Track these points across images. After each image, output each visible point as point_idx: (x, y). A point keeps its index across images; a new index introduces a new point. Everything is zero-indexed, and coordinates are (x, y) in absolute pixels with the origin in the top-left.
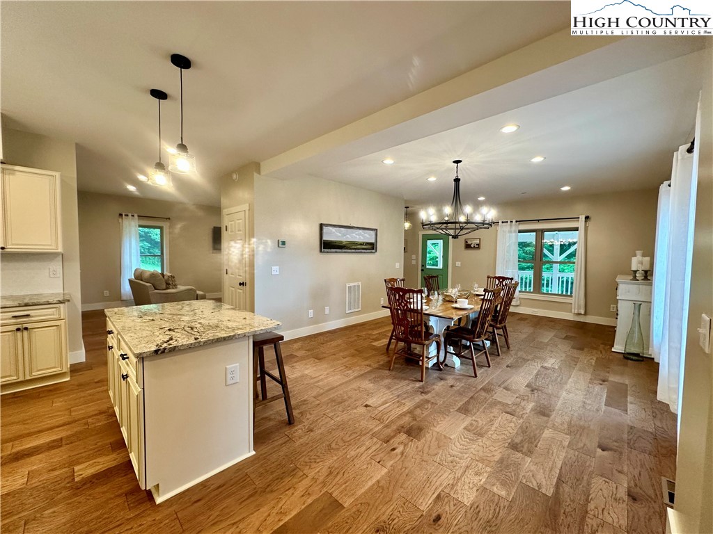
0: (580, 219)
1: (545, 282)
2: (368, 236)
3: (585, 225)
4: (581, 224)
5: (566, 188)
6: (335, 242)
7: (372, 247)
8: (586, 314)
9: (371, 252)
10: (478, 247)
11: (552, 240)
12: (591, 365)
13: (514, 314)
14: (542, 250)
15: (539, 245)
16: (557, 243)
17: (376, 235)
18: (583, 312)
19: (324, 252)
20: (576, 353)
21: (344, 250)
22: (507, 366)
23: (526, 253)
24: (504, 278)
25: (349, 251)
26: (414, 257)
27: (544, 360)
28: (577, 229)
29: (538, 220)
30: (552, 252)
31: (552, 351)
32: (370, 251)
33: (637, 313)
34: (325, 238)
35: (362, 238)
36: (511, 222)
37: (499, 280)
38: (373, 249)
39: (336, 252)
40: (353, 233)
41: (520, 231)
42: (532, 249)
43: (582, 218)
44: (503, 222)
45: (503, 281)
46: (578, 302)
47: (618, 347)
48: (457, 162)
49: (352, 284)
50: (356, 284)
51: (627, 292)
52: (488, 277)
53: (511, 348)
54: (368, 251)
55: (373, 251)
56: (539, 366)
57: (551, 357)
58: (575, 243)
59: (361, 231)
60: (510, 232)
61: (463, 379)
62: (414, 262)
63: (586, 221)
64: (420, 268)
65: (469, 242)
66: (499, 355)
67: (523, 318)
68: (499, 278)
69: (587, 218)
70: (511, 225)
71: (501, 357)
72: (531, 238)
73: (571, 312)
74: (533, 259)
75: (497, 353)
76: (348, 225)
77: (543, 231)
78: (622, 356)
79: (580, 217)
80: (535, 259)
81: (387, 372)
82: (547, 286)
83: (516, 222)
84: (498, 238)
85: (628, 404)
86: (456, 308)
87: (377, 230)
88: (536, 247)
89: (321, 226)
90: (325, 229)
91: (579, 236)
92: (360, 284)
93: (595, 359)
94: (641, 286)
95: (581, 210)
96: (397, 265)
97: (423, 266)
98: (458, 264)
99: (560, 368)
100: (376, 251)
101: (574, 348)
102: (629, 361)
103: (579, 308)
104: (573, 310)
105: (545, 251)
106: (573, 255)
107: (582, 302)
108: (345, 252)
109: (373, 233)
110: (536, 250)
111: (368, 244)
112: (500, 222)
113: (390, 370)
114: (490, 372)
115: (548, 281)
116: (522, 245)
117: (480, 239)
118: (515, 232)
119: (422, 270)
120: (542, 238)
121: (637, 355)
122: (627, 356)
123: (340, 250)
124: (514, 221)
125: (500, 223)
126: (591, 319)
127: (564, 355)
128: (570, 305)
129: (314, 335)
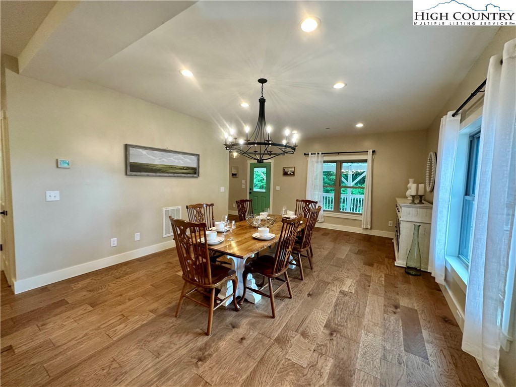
0: (369, 153)
1: (342, 200)
2: (188, 160)
3: (372, 157)
4: (369, 157)
5: (360, 125)
6: (147, 165)
7: (194, 172)
8: (371, 228)
9: (193, 177)
10: (293, 174)
11: (347, 171)
12: (382, 285)
13: (319, 229)
14: (340, 178)
15: (339, 173)
16: (350, 173)
17: (198, 160)
18: (369, 227)
19: (131, 175)
20: (367, 270)
21: (158, 174)
22: (309, 295)
23: (330, 180)
24: (310, 202)
25: (166, 174)
26: (243, 182)
27: (341, 281)
28: (366, 161)
29: (338, 153)
30: (347, 179)
31: (348, 270)
32: (191, 175)
33: (416, 233)
34: (133, 160)
35: (182, 163)
36: (318, 154)
37: (306, 203)
38: (196, 174)
39: (148, 176)
40: (170, 156)
41: (325, 162)
42: (334, 177)
43: (370, 152)
44: (312, 154)
45: (309, 204)
46: (366, 219)
47: (400, 262)
48: (263, 81)
49: (169, 208)
50: (175, 208)
51: (408, 214)
52: (297, 201)
53: (315, 269)
54: (189, 175)
55: (195, 175)
56: (338, 291)
57: (348, 277)
58: (364, 172)
59: (180, 156)
60: (317, 162)
61: (258, 322)
62: (243, 186)
63: (373, 155)
64: (248, 191)
65: (286, 170)
66: (302, 279)
67: (326, 233)
68: (306, 201)
69: (374, 152)
70: (318, 157)
71: (304, 281)
72: (332, 167)
73: (361, 227)
74: (335, 185)
75: (300, 277)
76: (165, 148)
77: (342, 162)
78: (403, 271)
79: (369, 151)
80: (335, 184)
81: (174, 319)
82: (344, 202)
83: (322, 154)
84: (308, 167)
85: (426, 344)
86: (255, 239)
87: (199, 155)
88: (336, 176)
89: (127, 147)
90: (132, 151)
91: (368, 166)
92: (180, 207)
93: (383, 276)
94: (418, 209)
95: (369, 145)
96: (222, 189)
97: (250, 189)
98: (278, 188)
99: (356, 292)
100: (198, 175)
101: (366, 265)
102: (410, 276)
103: (367, 224)
104: (362, 226)
105: (343, 179)
106: (363, 181)
107: (369, 219)
108: (160, 176)
109: (195, 158)
110: (336, 178)
111: (188, 168)
112: (310, 153)
113: (176, 316)
114: (290, 306)
115: (344, 199)
116: (327, 174)
117: (294, 167)
118: (321, 162)
119: (250, 193)
120: (341, 167)
121: (415, 269)
122: (408, 270)
123: (154, 174)
124: (320, 153)
125: (310, 155)
126: (375, 233)
127: (359, 274)
128: (360, 222)
129: (117, 265)
